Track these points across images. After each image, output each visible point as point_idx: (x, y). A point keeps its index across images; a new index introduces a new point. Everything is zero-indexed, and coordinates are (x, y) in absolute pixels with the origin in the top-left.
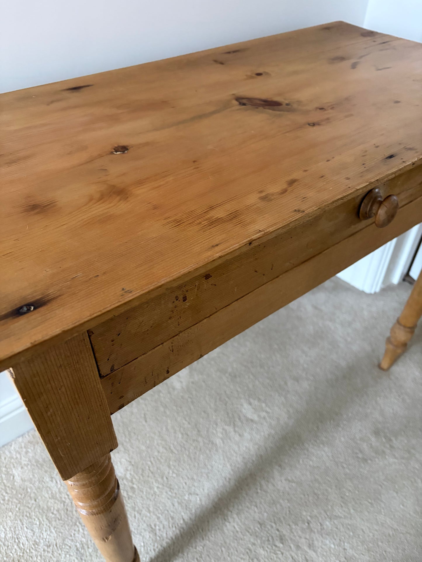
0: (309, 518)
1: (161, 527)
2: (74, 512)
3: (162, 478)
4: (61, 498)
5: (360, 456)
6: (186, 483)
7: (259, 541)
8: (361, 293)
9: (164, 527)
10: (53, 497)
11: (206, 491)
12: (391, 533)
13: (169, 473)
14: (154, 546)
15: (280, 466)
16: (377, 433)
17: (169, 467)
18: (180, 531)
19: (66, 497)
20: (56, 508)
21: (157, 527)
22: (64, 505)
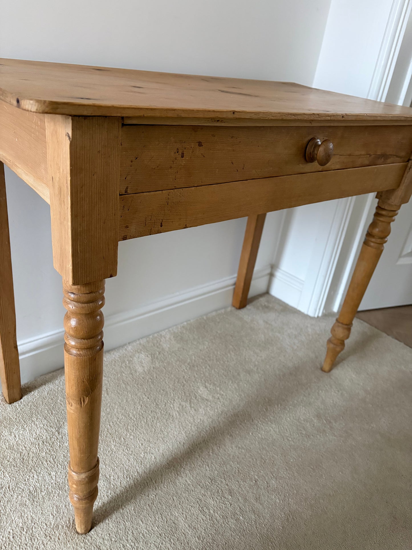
0: (256, 477)
1: (116, 477)
2: (30, 462)
3: (120, 439)
4: (18, 449)
5: (304, 432)
6: (142, 444)
7: (209, 493)
8: (306, 316)
9: (118, 478)
10: (11, 448)
11: (161, 451)
12: (332, 494)
13: (127, 435)
14: (107, 492)
15: (231, 435)
16: (318, 416)
17: (127, 430)
18: (134, 481)
19: (24, 448)
20: (12, 457)
21: (112, 477)
22: (21, 455)
